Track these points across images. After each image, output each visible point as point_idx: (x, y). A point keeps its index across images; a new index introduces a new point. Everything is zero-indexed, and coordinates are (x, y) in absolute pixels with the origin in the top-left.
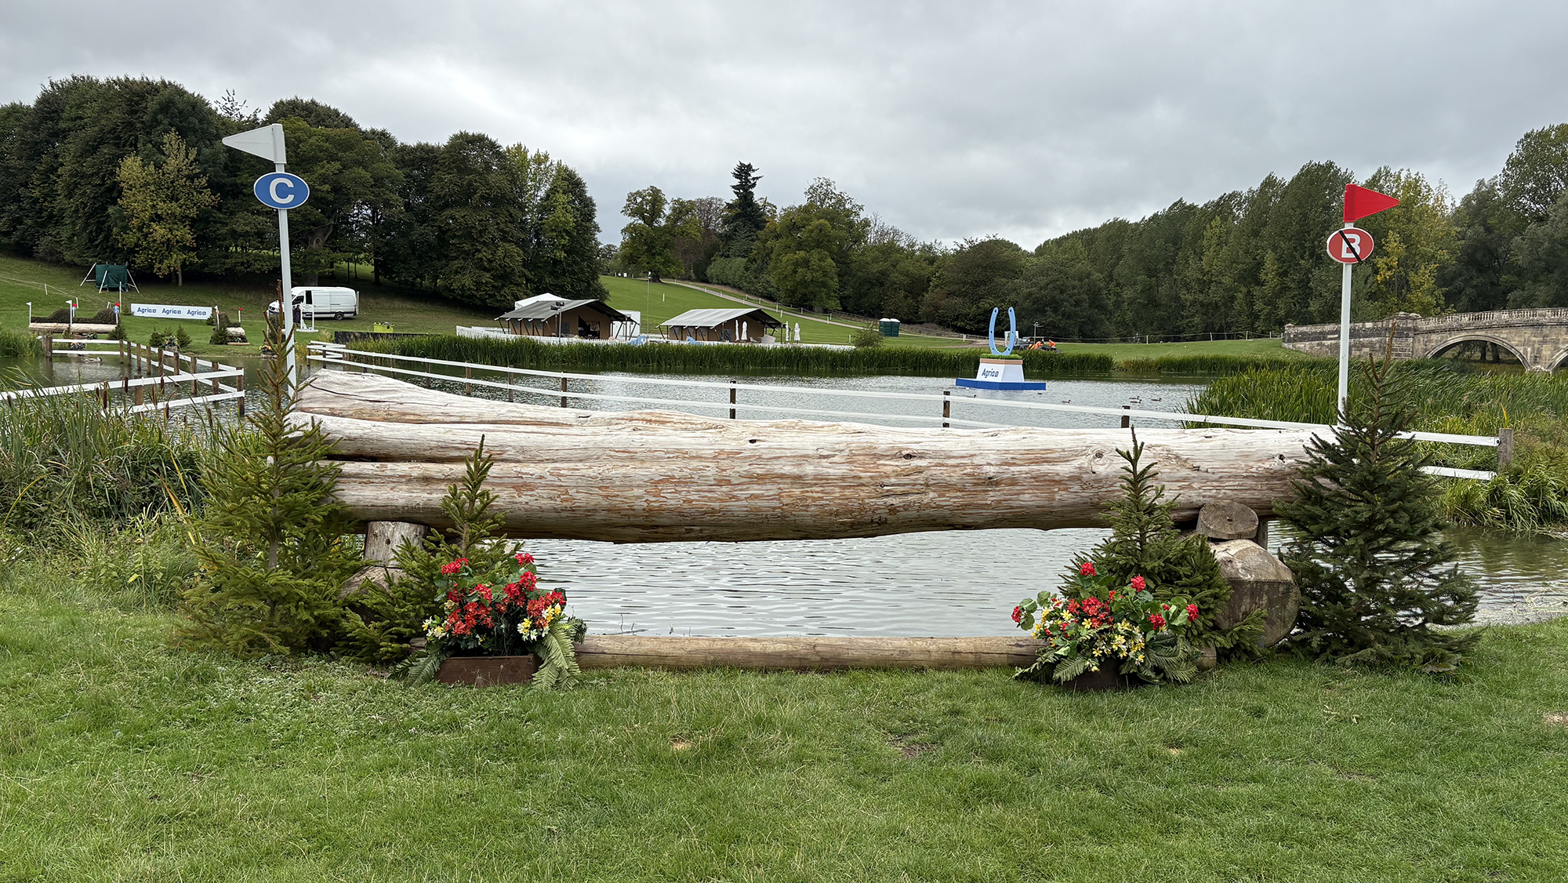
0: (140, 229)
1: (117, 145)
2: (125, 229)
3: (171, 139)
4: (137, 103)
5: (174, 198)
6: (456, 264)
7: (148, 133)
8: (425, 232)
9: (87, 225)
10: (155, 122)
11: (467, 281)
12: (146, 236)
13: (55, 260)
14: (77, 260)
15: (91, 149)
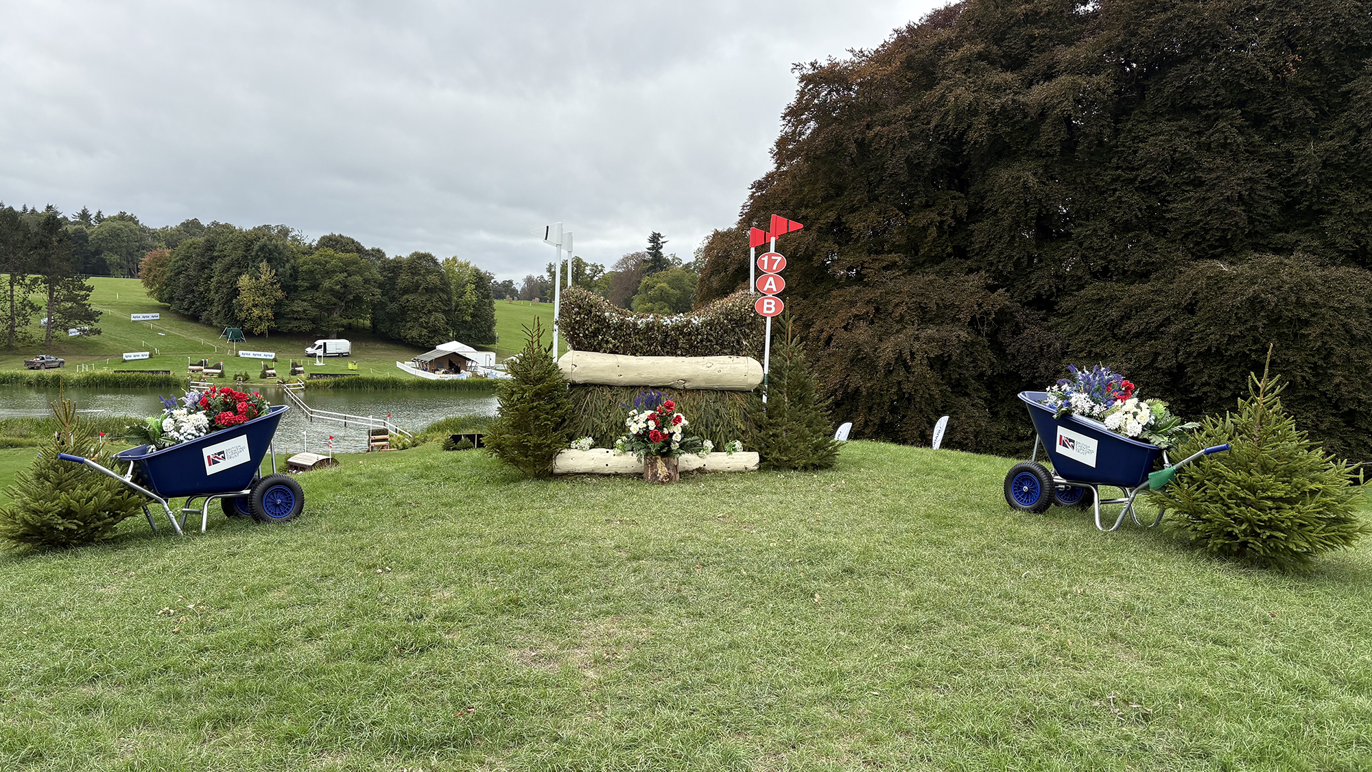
0: (247, 310)
1: (239, 267)
2: (241, 310)
3: (264, 265)
4: (250, 246)
5: (264, 295)
6: (409, 325)
7: (254, 262)
8: (393, 307)
9: (224, 308)
10: (257, 256)
11: (415, 333)
12: (250, 314)
13: (209, 323)
14: (219, 325)
15: (227, 269)
